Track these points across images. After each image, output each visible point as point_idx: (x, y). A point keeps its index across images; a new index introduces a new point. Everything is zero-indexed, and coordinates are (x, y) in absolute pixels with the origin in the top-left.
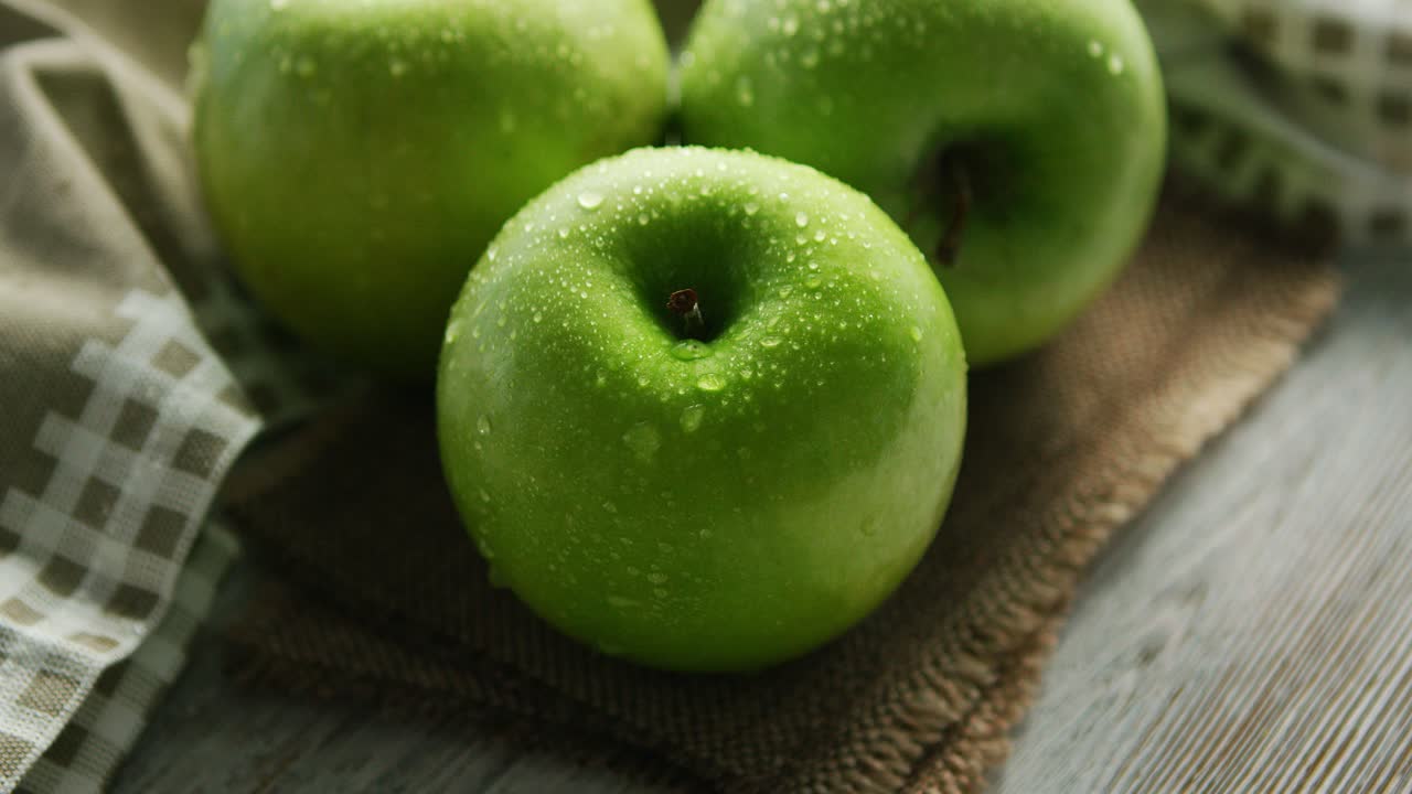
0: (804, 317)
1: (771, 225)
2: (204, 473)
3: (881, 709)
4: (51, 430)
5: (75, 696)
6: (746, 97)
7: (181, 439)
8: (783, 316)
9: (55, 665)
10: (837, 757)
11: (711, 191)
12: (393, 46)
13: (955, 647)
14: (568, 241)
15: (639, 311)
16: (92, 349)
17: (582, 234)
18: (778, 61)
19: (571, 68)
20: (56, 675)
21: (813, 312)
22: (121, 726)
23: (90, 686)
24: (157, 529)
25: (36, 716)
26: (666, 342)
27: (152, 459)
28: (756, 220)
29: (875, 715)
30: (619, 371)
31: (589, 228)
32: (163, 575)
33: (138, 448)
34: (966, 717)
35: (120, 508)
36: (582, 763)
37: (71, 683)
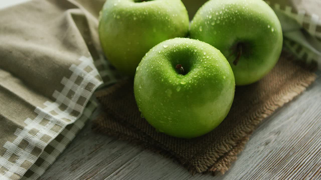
0: (202, 72)
1: (199, 54)
2: (90, 91)
3: (213, 148)
4: (64, 80)
5: (61, 129)
6: (201, 30)
7: (87, 84)
8: (198, 71)
9: (58, 123)
10: (203, 157)
11: (188, 46)
12: (134, 15)
13: (229, 138)
14: (160, 54)
15: (172, 68)
16: (73, 66)
17: (163, 52)
18: (207, 24)
19: (168, 21)
20: (58, 125)
21: (204, 71)
22: (71, 136)
23: (64, 128)
24: (81, 100)
25: (53, 132)
26: (176, 74)
27: (81, 87)
28: (196, 53)
29: (212, 149)
30: (166, 79)
31: (164, 51)
32: (81, 109)
33: (79, 85)
34: (229, 151)
35: (75, 95)
36: (155, 152)
37: (61, 127)
